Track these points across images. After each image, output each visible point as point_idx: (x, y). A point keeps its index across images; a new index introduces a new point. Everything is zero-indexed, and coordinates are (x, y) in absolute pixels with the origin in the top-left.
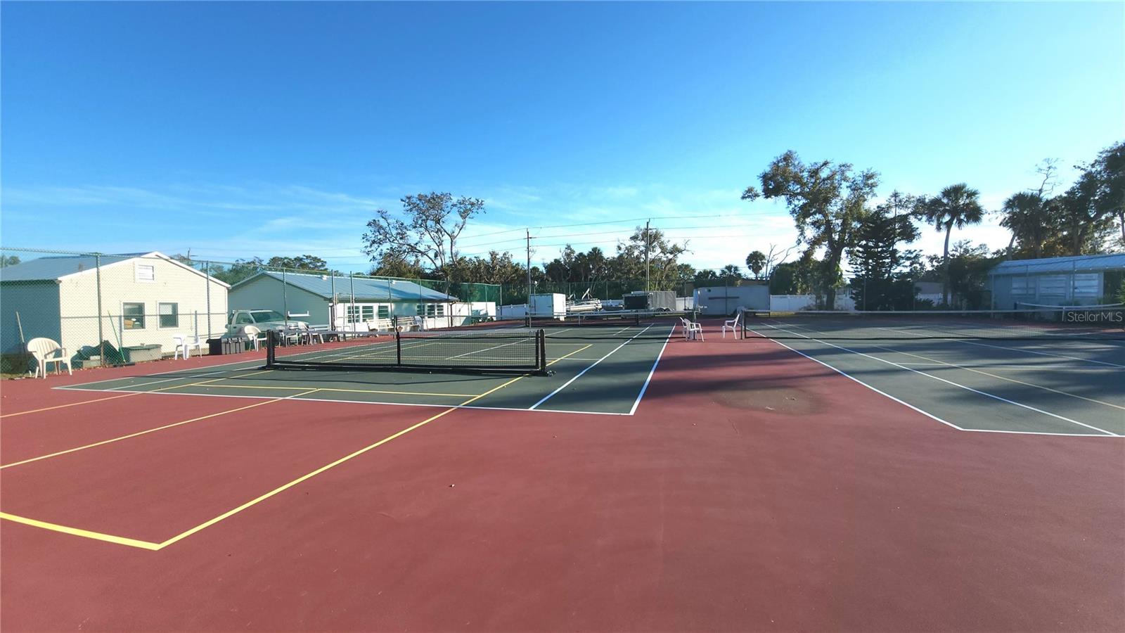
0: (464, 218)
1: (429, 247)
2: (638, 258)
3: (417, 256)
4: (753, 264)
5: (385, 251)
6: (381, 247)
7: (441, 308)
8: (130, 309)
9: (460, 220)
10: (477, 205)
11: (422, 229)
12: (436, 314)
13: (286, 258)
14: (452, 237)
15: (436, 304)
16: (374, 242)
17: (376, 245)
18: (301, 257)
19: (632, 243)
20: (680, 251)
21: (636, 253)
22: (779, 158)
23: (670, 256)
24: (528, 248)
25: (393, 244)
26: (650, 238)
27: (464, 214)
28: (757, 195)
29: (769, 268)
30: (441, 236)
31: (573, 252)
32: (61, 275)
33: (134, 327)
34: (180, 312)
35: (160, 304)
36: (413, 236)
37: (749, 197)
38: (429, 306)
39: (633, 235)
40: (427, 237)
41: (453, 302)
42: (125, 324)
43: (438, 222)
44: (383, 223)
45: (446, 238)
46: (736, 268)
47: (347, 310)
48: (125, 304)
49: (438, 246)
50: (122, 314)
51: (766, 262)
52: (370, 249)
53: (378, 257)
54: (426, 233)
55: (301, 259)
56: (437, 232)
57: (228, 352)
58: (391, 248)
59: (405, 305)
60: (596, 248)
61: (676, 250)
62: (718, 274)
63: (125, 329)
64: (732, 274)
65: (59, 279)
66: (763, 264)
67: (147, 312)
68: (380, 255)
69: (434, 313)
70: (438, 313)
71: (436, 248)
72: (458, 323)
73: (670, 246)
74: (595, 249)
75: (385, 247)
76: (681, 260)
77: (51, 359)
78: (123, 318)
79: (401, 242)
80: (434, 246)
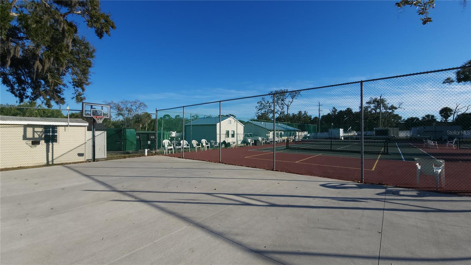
0: (292, 98)
1: (278, 110)
2: (370, 112)
4: (444, 114)
6: (262, 111)
9: (291, 100)
14: (288, 106)
15: (294, 132)
16: (260, 109)
17: (260, 110)
18: (228, 115)
19: (367, 105)
20: (396, 108)
21: (369, 110)
22: (466, 63)
23: (390, 111)
24: (319, 109)
25: (266, 110)
26: (378, 102)
28: (452, 81)
29: (456, 116)
31: (336, 110)
34: (235, 133)
35: (232, 131)
37: (447, 82)
38: (292, 133)
39: (368, 101)
40: (277, 107)
43: (283, 101)
44: (263, 102)
45: (285, 107)
46: (433, 116)
48: (226, 131)
49: (282, 110)
50: (226, 134)
51: (453, 113)
52: (258, 112)
54: (278, 105)
56: (282, 105)
58: (265, 111)
59: (286, 132)
60: (349, 108)
61: (393, 108)
62: (420, 119)
63: (226, 137)
64: (430, 119)
65: (217, 124)
66: (451, 114)
67: (230, 133)
68: (261, 114)
73: (389, 106)
76: (396, 112)
79: (269, 109)
80: (280, 110)
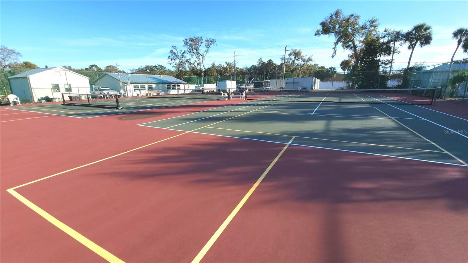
0: (208, 48)
1: (195, 61)
3: (191, 65)
5: (177, 63)
7: (179, 87)
8: (54, 86)
9: (206, 49)
10: (213, 41)
11: (192, 53)
12: (177, 89)
13: (152, 66)
14: (204, 56)
15: (176, 85)
16: (172, 59)
17: (173, 61)
22: (332, 14)
24: (235, 61)
25: (180, 60)
26: (297, 54)
27: (207, 46)
30: (199, 56)
31: (262, 61)
32: (29, 75)
33: (57, 92)
34: (72, 87)
35: (64, 84)
36: (188, 56)
38: (172, 86)
40: (194, 57)
41: (185, 84)
42: (53, 91)
43: (197, 50)
44: (175, 51)
45: (201, 57)
46: (334, 69)
47: (133, 87)
48: (52, 84)
50: (52, 88)
52: (171, 62)
53: (175, 66)
54: (194, 55)
55: (157, 66)
56: (197, 54)
57: (75, 100)
58: (180, 62)
59: (161, 85)
61: (310, 60)
63: (53, 92)
65: (29, 76)
67: (60, 87)
68: (176, 64)
69: (176, 88)
70: (178, 88)
71: (198, 61)
72: (187, 92)
73: (306, 58)
74: (270, 60)
75: (177, 61)
77: (15, 100)
78: (52, 89)
79: (183, 59)
80: (197, 60)
